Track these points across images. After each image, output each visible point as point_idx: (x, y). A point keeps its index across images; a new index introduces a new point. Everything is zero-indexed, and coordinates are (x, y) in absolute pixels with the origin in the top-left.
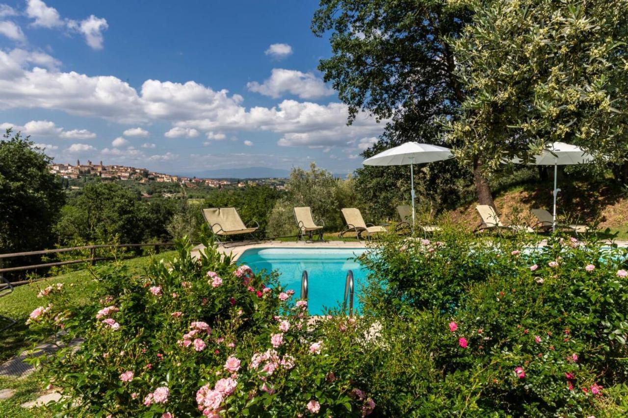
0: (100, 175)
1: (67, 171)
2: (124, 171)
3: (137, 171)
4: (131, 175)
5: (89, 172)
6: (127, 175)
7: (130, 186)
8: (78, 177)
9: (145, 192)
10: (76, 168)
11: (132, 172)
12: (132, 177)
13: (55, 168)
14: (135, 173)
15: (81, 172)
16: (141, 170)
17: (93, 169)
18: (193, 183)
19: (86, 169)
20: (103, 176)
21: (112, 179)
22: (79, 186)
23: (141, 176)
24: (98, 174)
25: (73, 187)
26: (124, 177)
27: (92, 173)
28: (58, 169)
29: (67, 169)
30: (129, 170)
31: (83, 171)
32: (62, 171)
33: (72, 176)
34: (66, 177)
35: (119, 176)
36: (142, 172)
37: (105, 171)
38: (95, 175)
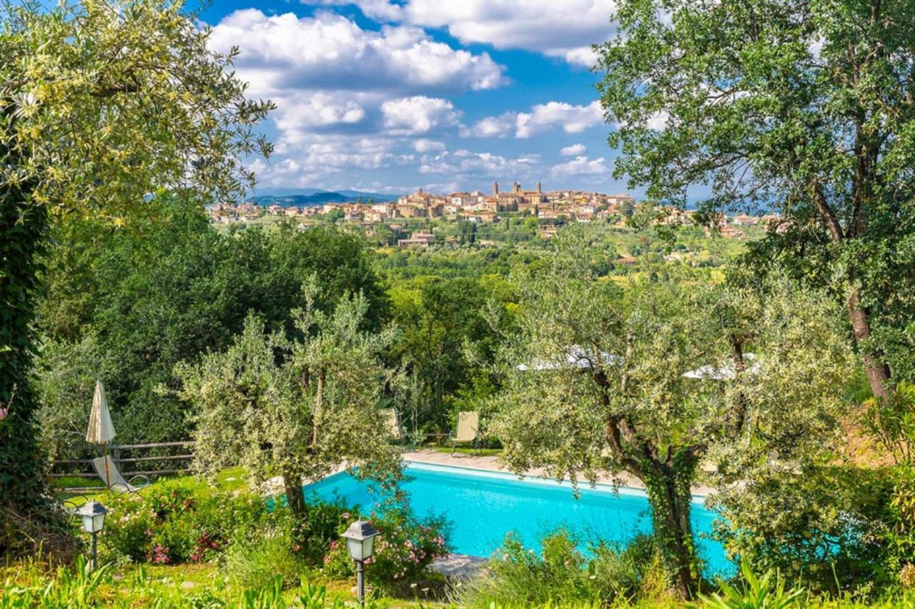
0: (537, 212)
1: (474, 208)
2: (583, 202)
3: (610, 201)
4: (598, 210)
5: (515, 207)
6: (590, 211)
7: (594, 236)
8: (496, 221)
9: (625, 249)
10: (492, 201)
11: (600, 204)
12: (599, 216)
13: (453, 200)
14: (607, 205)
15: (501, 209)
16: (619, 199)
17: (523, 201)
18: (736, 226)
19: (511, 201)
20: (541, 215)
21: (560, 223)
22: (495, 238)
23: (619, 214)
24: (533, 212)
25: (484, 242)
26: (584, 216)
27: (522, 209)
28: (459, 203)
29: (477, 202)
30: (594, 201)
31: (505, 205)
32: (466, 208)
33: (485, 218)
34: (472, 220)
35: (573, 215)
36: (622, 203)
37: (545, 205)
38: (527, 213)
